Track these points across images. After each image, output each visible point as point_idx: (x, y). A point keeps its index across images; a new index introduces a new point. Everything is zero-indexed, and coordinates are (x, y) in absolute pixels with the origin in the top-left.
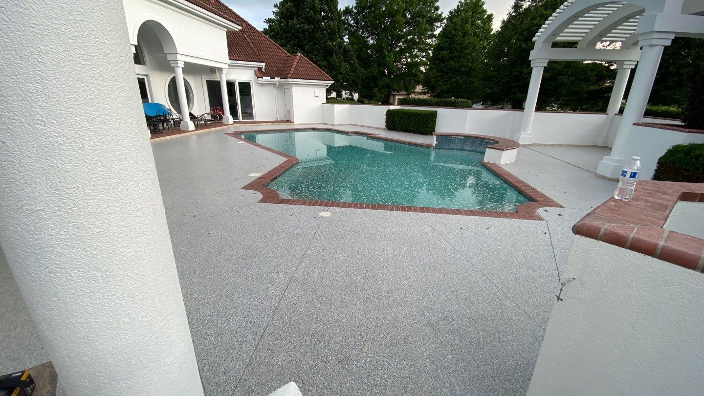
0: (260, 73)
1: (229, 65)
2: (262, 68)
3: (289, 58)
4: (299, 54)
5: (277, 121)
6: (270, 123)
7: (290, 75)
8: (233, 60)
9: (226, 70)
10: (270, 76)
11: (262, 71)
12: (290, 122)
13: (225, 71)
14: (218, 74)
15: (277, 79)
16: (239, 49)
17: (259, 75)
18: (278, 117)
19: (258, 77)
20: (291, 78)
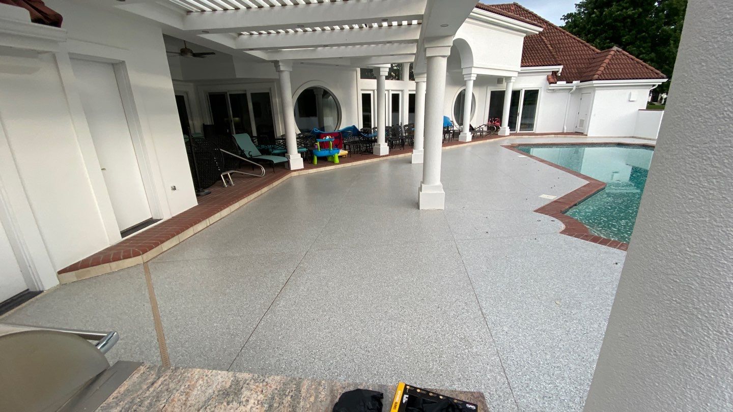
0: (554, 78)
1: (519, 73)
2: (558, 71)
3: (598, 55)
4: (615, 48)
5: (563, 133)
6: (553, 136)
7: (596, 76)
8: (526, 66)
9: (515, 78)
10: (566, 80)
11: (556, 76)
12: (582, 134)
13: (513, 80)
14: (505, 84)
15: (575, 82)
16: (533, 54)
17: (552, 80)
18: (565, 128)
19: (550, 83)
20: (597, 80)
